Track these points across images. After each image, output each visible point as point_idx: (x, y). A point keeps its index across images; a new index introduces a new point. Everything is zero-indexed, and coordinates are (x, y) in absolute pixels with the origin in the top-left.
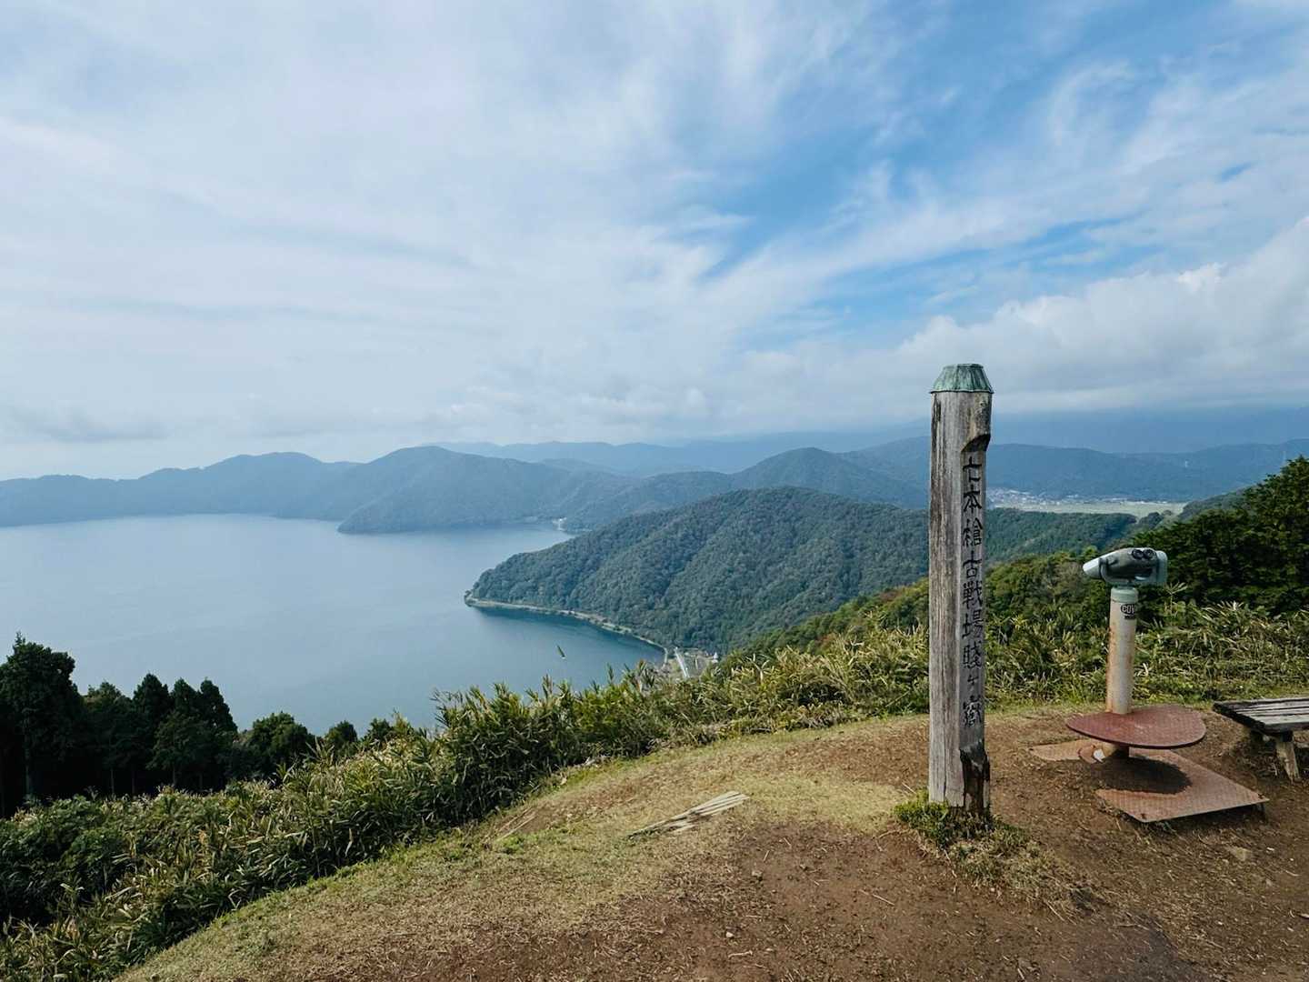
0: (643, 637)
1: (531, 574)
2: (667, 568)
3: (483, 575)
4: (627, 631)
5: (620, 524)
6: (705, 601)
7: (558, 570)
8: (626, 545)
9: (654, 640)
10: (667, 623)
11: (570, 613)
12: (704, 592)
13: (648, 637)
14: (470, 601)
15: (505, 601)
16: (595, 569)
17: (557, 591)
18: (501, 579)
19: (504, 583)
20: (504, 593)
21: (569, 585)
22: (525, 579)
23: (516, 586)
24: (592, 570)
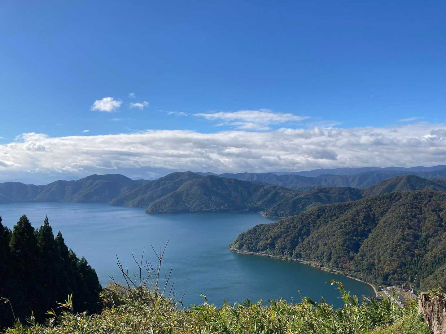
0: (352, 276)
1: (269, 236)
2: (356, 236)
3: (240, 235)
4: (339, 273)
5: (319, 210)
6: (392, 256)
7: (286, 234)
8: (325, 222)
9: (361, 279)
10: (367, 269)
11: (297, 261)
12: (389, 251)
13: (355, 277)
14: (233, 250)
15: (255, 251)
16: (308, 235)
17: (286, 246)
18: (251, 238)
19: (253, 240)
20: (254, 246)
21: (293, 243)
22: (266, 239)
23: (261, 243)
24: (306, 236)
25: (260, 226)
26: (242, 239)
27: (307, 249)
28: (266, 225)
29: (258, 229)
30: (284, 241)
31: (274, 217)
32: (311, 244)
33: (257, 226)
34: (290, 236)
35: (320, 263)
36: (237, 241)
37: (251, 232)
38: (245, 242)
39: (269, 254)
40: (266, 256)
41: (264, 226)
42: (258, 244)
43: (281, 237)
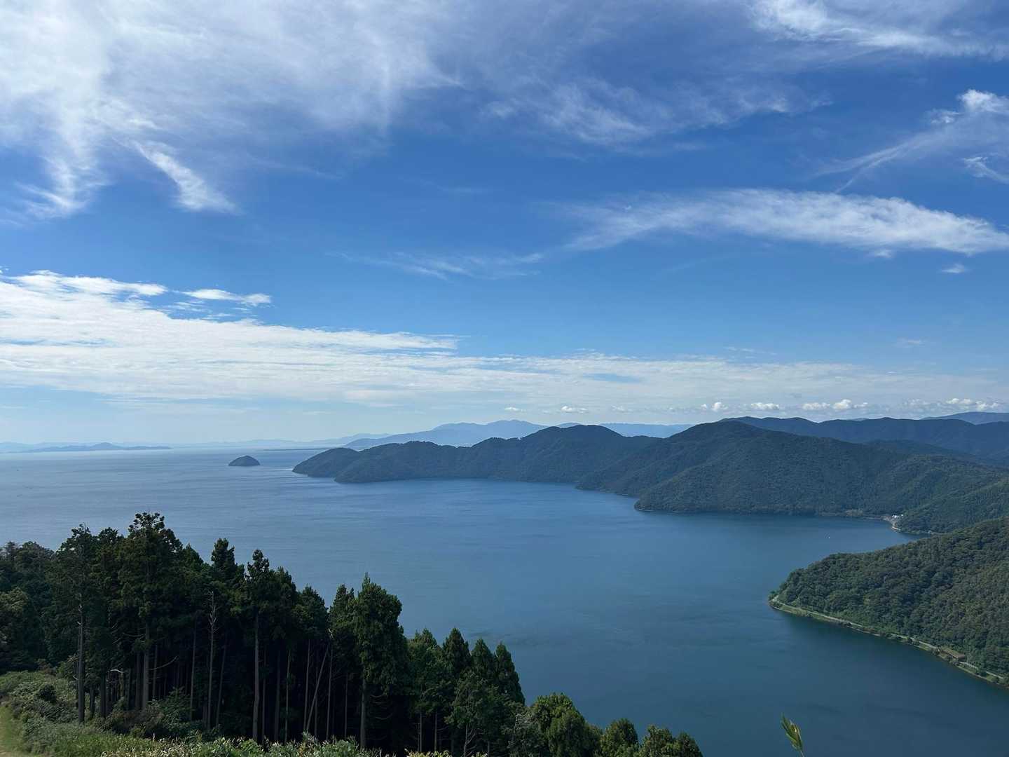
1: (854, 581)
4: (996, 679)
5: (985, 529)
7: (892, 581)
11: (910, 640)
14: (775, 603)
15: (820, 610)
16: (948, 586)
17: (890, 607)
18: (815, 582)
19: (817, 588)
20: (818, 601)
21: (908, 603)
22: (846, 588)
23: (834, 595)
24: (943, 588)
25: (839, 558)
26: (795, 583)
27: (937, 618)
28: (852, 556)
29: (834, 563)
30: (887, 595)
31: (918, 533)
32: (947, 607)
33: (833, 557)
34: (902, 585)
35: (960, 652)
36: (785, 587)
37: (815, 569)
38: (801, 589)
39: (851, 621)
40: (842, 623)
41: (846, 557)
42: (828, 596)
43: (880, 586)
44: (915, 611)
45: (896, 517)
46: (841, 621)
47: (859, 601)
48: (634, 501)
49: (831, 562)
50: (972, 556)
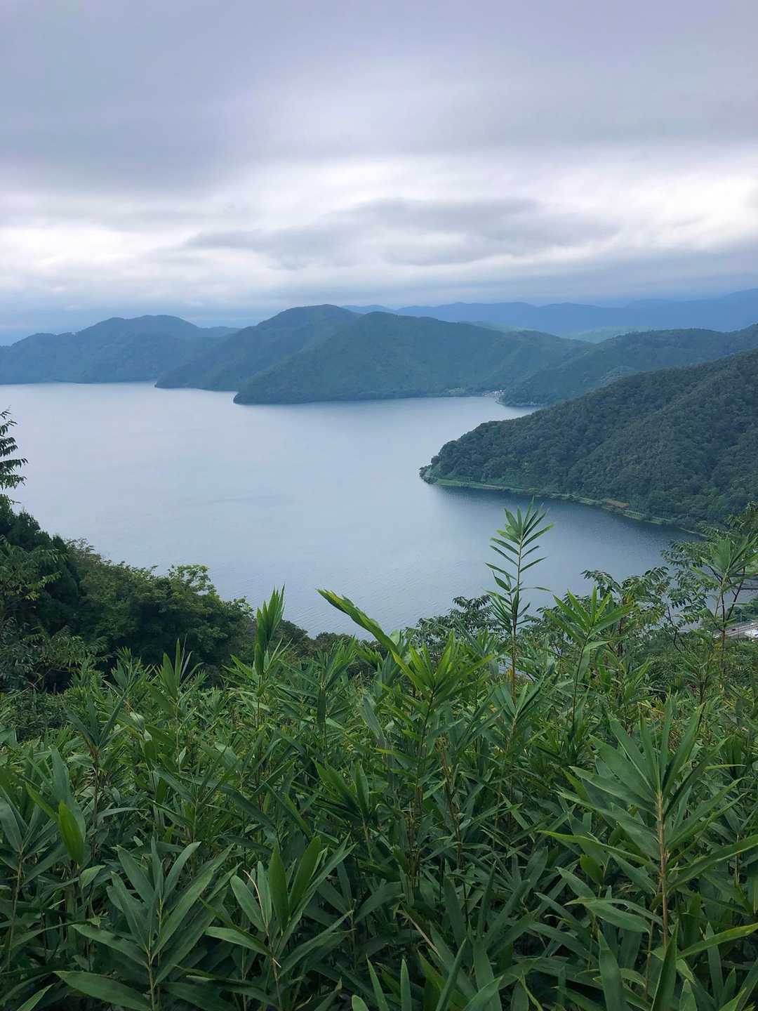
0: (693, 529)
11: (571, 498)
14: (429, 479)
15: (477, 479)
16: (598, 442)
17: (549, 468)
18: (470, 452)
19: (474, 457)
20: (475, 470)
21: (565, 461)
22: (503, 454)
23: (491, 462)
24: (594, 444)
26: (449, 456)
27: (595, 473)
29: (487, 431)
30: (544, 456)
31: (523, 404)
32: (604, 461)
34: (557, 445)
37: (469, 440)
38: (456, 461)
39: (510, 486)
40: (501, 490)
41: (499, 425)
42: (485, 465)
43: (536, 448)
44: (573, 468)
45: (496, 392)
46: (500, 488)
47: (518, 465)
48: (233, 395)
49: (484, 431)
50: (618, 412)
